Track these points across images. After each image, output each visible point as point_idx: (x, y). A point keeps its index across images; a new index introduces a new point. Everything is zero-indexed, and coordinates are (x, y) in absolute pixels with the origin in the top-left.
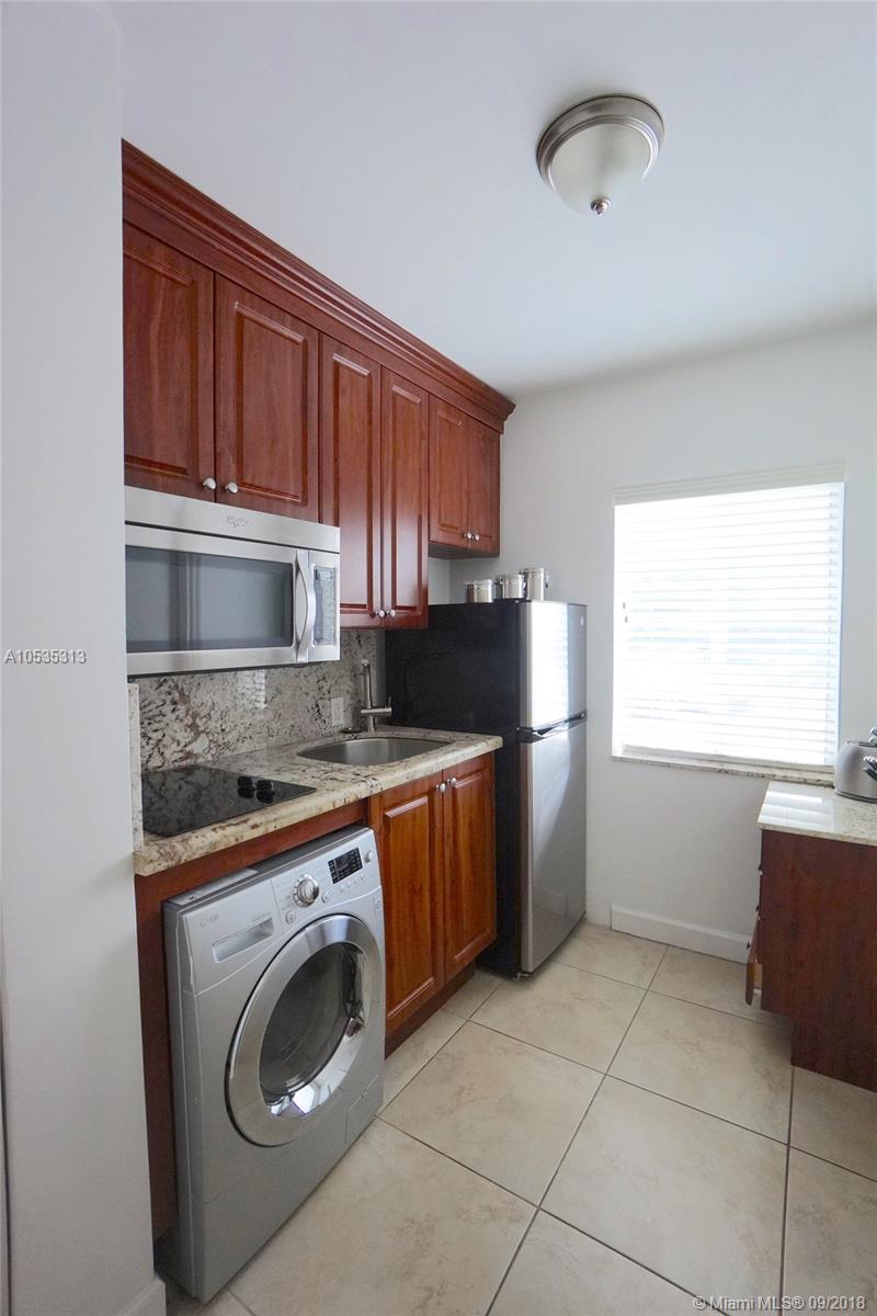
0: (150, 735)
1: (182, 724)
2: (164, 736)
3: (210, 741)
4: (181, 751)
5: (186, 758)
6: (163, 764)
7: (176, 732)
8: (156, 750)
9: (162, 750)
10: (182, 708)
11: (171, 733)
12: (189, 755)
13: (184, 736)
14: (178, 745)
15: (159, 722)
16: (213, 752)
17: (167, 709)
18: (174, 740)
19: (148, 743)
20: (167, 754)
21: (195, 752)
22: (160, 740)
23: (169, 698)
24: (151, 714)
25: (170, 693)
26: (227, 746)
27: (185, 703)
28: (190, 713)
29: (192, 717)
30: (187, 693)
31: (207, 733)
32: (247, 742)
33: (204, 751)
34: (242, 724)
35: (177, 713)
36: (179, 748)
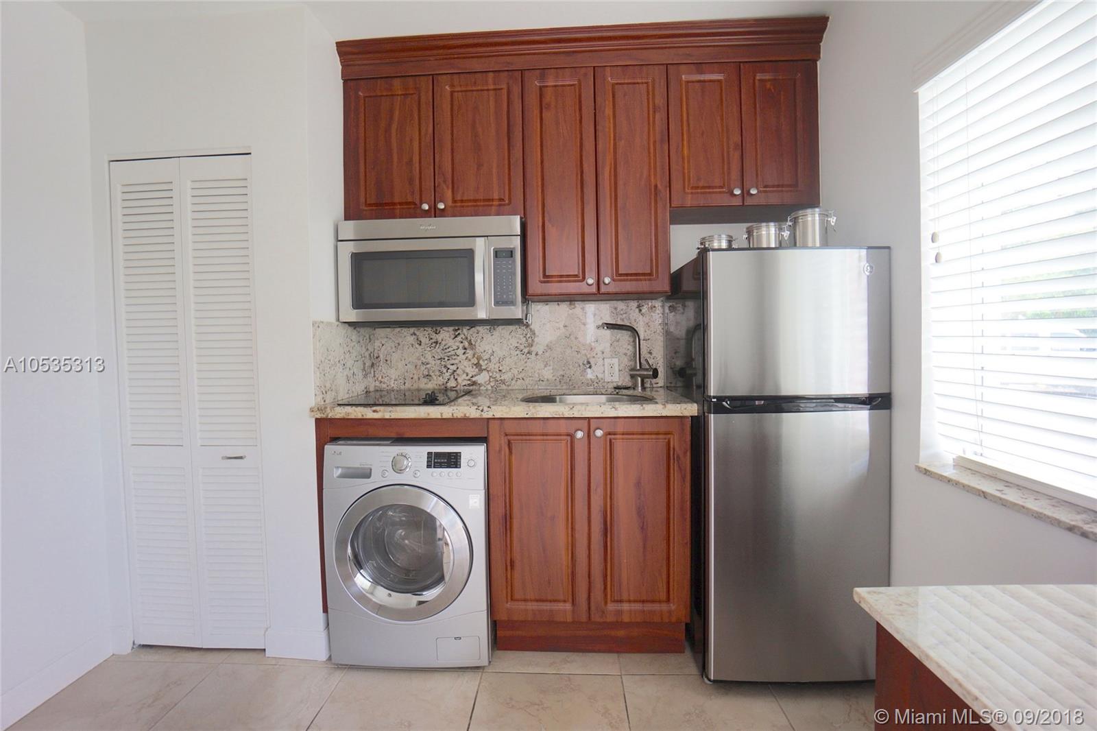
0: (449, 366)
1: (470, 363)
2: (458, 368)
3: (490, 377)
4: (469, 380)
5: (472, 385)
6: (457, 386)
7: (465, 367)
8: (452, 376)
9: (456, 377)
10: (470, 353)
11: (463, 367)
12: (474, 383)
13: (472, 371)
14: (467, 375)
15: (455, 359)
16: (492, 384)
17: (460, 351)
18: (464, 372)
19: (447, 372)
20: (460, 380)
21: (479, 382)
22: (455, 371)
23: (461, 345)
24: (450, 353)
25: (462, 342)
26: (503, 382)
27: (472, 349)
28: (476, 356)
29: (477, 359)
30: (473, 343)
31: (488, 371)
32: (519, 382)
33: (485, 383)
34: (516, 368)
35: (467, 355)
36: (467, 378)
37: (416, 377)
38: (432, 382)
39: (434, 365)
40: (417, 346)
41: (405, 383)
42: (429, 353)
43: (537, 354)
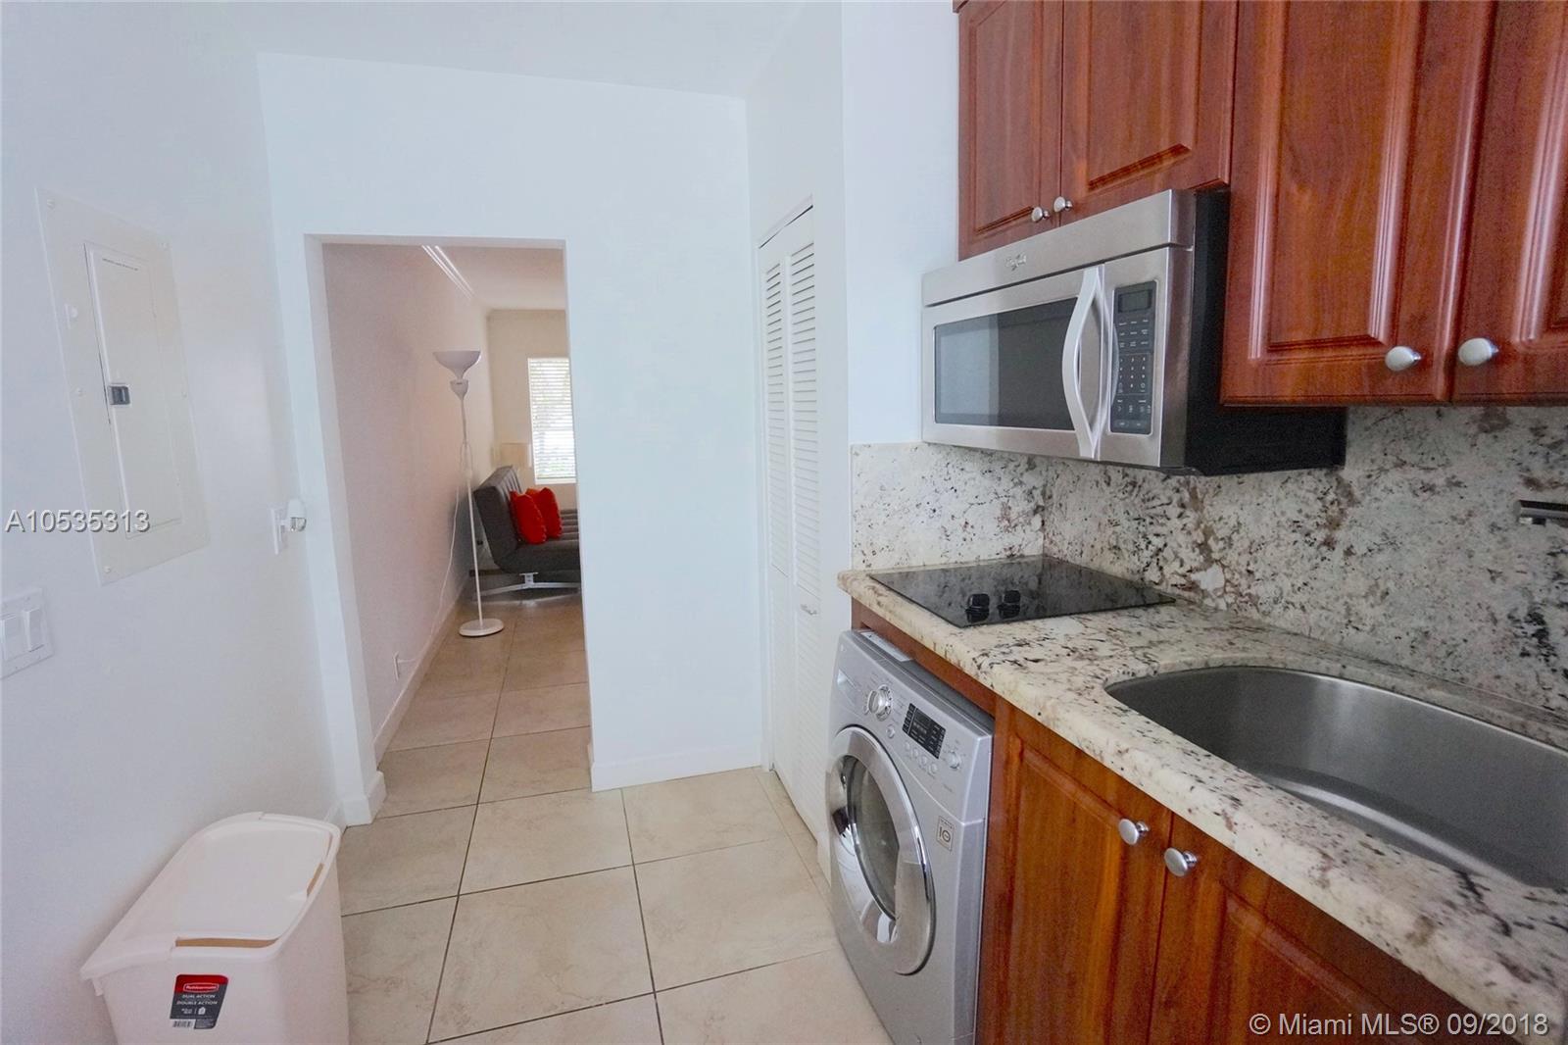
0: (1151, 538)
1: (1190, 539)
2: (1165, 545)
3: (1227, 581)
4: (1184, 576)
5: (1190, 589)
6: (1161, 582)
7: (1180, 546)
8: (1155, 560)
9: (1161, 563)
10: (1191, 517)
11: (1175, 545)
12: (1193, 586)
13: (1193, 558)
14: (1181, 566)
15: (1162, 525)
16: (1230, 600)
17: (1173, 511)
18: (1177, 557)
19: (1147, 547)
20: (1167, 570)
21: (1203, 587)
22: (1160, 550)
23: (1176, 498)
24: (1153, 511)
25: (1178, 491)
26: (1253, 601)
27: (1197, 510)
28: (1202, 526)
29: (1204, 534)
30: (1200, 496)
31: (1223, 566)
32: (1292, 613)
33: (1216, 590)
34: (1288, 576)
35: (1185, 521)
36: (1182, 571)
37: (1098, 546)
38: (1121, 561)
39: (1127, 529)
40: (1104, 485)
41: (1082, 553)
42: (1121, 503)
43: (1349, 552)
